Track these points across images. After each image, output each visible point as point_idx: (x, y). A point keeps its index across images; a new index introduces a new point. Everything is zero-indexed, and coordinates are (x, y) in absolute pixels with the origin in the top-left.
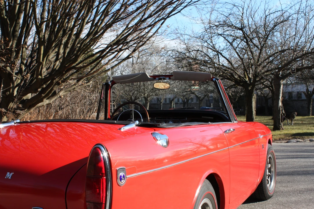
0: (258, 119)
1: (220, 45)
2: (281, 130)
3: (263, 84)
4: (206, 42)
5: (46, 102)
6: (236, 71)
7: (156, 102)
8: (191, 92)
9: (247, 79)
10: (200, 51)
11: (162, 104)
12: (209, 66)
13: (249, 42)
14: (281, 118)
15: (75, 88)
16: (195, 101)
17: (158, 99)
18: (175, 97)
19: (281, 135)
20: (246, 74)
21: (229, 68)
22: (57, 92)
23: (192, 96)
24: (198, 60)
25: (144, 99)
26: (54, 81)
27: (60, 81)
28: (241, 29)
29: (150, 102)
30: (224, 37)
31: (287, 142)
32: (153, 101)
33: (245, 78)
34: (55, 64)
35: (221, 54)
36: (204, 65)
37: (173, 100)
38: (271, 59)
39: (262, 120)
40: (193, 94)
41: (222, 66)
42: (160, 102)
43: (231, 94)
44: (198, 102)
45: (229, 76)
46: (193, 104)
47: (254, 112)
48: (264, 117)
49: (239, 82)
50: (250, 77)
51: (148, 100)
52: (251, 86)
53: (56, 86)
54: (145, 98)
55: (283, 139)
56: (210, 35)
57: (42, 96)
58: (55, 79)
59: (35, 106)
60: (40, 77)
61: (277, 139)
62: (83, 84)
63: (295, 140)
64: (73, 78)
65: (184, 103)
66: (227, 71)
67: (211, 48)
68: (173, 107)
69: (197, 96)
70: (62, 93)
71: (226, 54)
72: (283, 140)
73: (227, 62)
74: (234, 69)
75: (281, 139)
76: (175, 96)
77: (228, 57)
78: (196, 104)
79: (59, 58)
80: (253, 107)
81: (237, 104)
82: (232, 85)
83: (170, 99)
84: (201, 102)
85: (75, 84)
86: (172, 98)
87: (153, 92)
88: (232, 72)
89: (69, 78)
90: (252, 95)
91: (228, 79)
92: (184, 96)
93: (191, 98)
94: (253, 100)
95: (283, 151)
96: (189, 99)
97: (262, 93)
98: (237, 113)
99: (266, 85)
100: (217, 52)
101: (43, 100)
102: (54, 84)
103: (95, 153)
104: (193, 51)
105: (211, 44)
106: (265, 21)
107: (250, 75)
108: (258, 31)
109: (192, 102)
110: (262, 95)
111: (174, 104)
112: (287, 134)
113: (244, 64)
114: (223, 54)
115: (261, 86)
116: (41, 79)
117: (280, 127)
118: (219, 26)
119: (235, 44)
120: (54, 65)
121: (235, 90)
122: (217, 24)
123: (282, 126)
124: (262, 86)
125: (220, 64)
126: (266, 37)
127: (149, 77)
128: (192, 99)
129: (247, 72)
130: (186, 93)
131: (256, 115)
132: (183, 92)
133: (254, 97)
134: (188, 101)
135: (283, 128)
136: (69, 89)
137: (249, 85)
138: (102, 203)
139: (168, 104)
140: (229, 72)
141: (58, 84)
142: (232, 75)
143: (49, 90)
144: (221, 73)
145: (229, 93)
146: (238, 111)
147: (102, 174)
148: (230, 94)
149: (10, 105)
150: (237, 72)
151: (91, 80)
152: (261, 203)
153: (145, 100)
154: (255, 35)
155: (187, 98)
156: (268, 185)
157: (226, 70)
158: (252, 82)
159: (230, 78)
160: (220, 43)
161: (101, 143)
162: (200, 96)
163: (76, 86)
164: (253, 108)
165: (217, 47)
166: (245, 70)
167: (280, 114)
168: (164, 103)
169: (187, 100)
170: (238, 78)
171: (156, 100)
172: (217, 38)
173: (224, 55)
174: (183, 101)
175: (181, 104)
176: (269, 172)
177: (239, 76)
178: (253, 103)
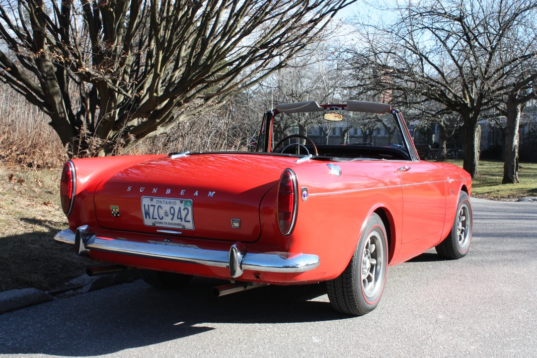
0: (486, 167)
1: (426, 43)
2: (515, 184)
3: (498, 109)
4: (403, 38)
5: (160, 130)
6: (449, 86)
7: (317, 134)
8: (378, 118)
9: (468, 101)
10: (392, 53)
11: (327, 137)
12: (406, 78)
13: (473, 40)
14: (515, 164)
15: (201, 111)
16: (382, 133)
17: (321, 129)
18: (351, 127)
19: (512, 190)
20: (466, 92)
21: (438, 83)
22: (175, 116)
23: (379, 125)
24: (389, 68)
25: (298, 127)
26: (174, 101)
27: (182, 101)
28: (460, 19)
29: (308, 133)
30: (432, 31)
31: (518, 201)
32: (313, 131)
33: (464, 99)
34: (173, 74)
35: (427, 59)
36: (397, 77)
37: (346, 131)
38: (507, 68)
39: (494, 168)
40: (380, 122)
41: (427, 78)
42: (324, 133)
43: (444, 124)
44: (387, 136)
45: (438, 94)
46: (379, 138)
47: (477, 155)
48: (497, 163)
49: (454, 105)
50: (473, 97)
51: (305, 131)
52: (473, 113)
53: (176, 107)
54: (300, 126)
55: (514, 196)
56: (410, 28)
57: (156, 122)
58: (176, 98)
59: (144, 136)
60: (155, 94)
61: (504, 196)
62: (213, 105)
63: (530, 198)
64: (200, 96)
65: (365, 136)
66: (434, 88)
67: (411, 48)
68: (347, 142)
69: (385, 126)
70: (181, 118)
71: (435, 59)
72: (513, 198)
73: (436, 72)
74: (447, 85)
75: (512, 197)
76: (350, 124)
77: (437, 64)
78: (384, 138)
79: (179, 66)
80: (475, 146)
81: (455, 140)
82: (443, 110)
83: (341, 129)
84: (391, 136)
85: (202, 105)
86: (346, 128)
87: (313, 118)
88: (443, 88)
89: (195, 96)
90: (474, 127)
91: (436, 99)
92: (365, 125)
93: (377, 128)
94: (475, 135)
95: (505, 211)
96: (373, 130)
97: (498, 123)
98: (454, 155)
99: (503, 109)
100: (421, 55)
101: (156, 128)
102: (174, 105)
103: (286, 175)
104: (380, 52)
105: (411, 42)
106: (501, 7)
107: (473, 93)
108: (488, 22)
109: (379, 136)
110: (498, 127)
111: (347, 137)
112: (521, 189)
113: (463, 76)
114: (429, 59)
115: (493, 111)
116: (157, 97)
117: (514, 178)
118: (424, 14)
119: (450, 44)
120: (172, 77)
121: (451, 117)
122: (422, 10)
123: (517, 177)
124: (496, 111)
125: (425, 75)
126: (501, 32)
127: (319, 107)
128: (378, 130)
129: (467, 88)
130: (368, 120)
131: (479, 160)
132: (363, 119)
133: (477, 129)
134: (371, 133)
135: (518, 180)
136: (193, 112)
137: (470, 110)
138: (290, 213)
139: (338, 137)
140: (438, 88)
141: (179, 104)
142: (443, 94)
143: (167, 113)
144: (425, 91)
145: (441, 121)
146: (455, 152)
147: (291, 191)
148: (442, 124)
149: (109, 135)
150: (450, 89)
151: (225, 99)
152: (449, 261)
153: (300, 129)
154: (481, 30)
155: (369, 129)
156: (460, 242)
157: (432, 86)
158: (475, 105)
159: (440, 99)
160: (426, 41)
161: (290, 168)
162: (390, 125)
163: (203, 107)
164: (475, 148)
165: (420, 46)
166: (465, 86)
167: (514, 158)
168: (331, 135)
169: (370, 131)
170: (452, 98)
171: (318, 130)
172: (420, 34)
173: (431, 61)
174: (363, 133)
175: (360, 137)
176: (462, 226)
177: (455, 96)
178: (475, 140)
